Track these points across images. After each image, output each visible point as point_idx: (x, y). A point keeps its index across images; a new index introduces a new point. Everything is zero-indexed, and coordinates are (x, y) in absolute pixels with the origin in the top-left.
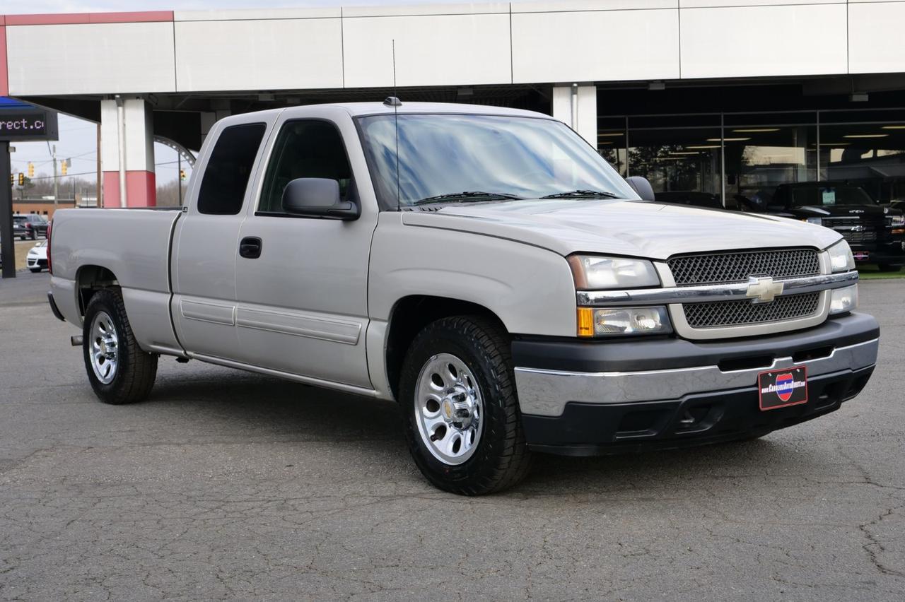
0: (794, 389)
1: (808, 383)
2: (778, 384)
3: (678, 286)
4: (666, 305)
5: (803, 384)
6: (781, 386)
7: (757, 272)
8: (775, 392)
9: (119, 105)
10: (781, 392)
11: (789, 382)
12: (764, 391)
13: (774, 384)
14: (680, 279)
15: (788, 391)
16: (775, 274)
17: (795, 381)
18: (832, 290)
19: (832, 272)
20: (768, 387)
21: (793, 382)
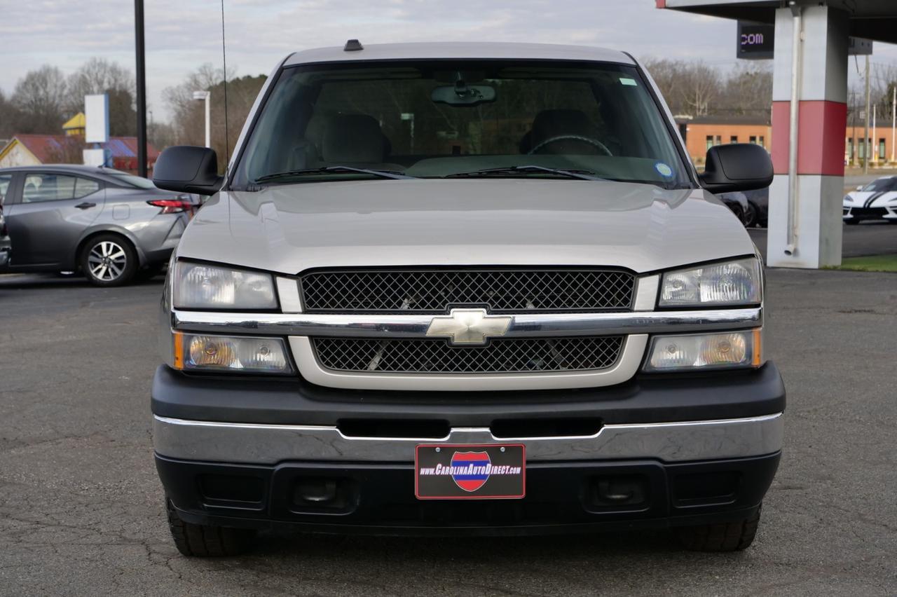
0: (492, 475)
1: (528, 471)
2: (454, 466)
3: (305, 312)
4: (286, 337)
5: (517, 470)
6: (461, 468)
7: (469, 300)
8: (448, 476)
9: (795, 15)
10: (461, 477)
11: (480, 464)
12: (426, 471)
13: (446, 464)
14: (312, 302)
15: (478, 477)
17: (494, 464)
18: (651, 335)
19: (658, 308)
20: (435, 467)
21: (489, 465)
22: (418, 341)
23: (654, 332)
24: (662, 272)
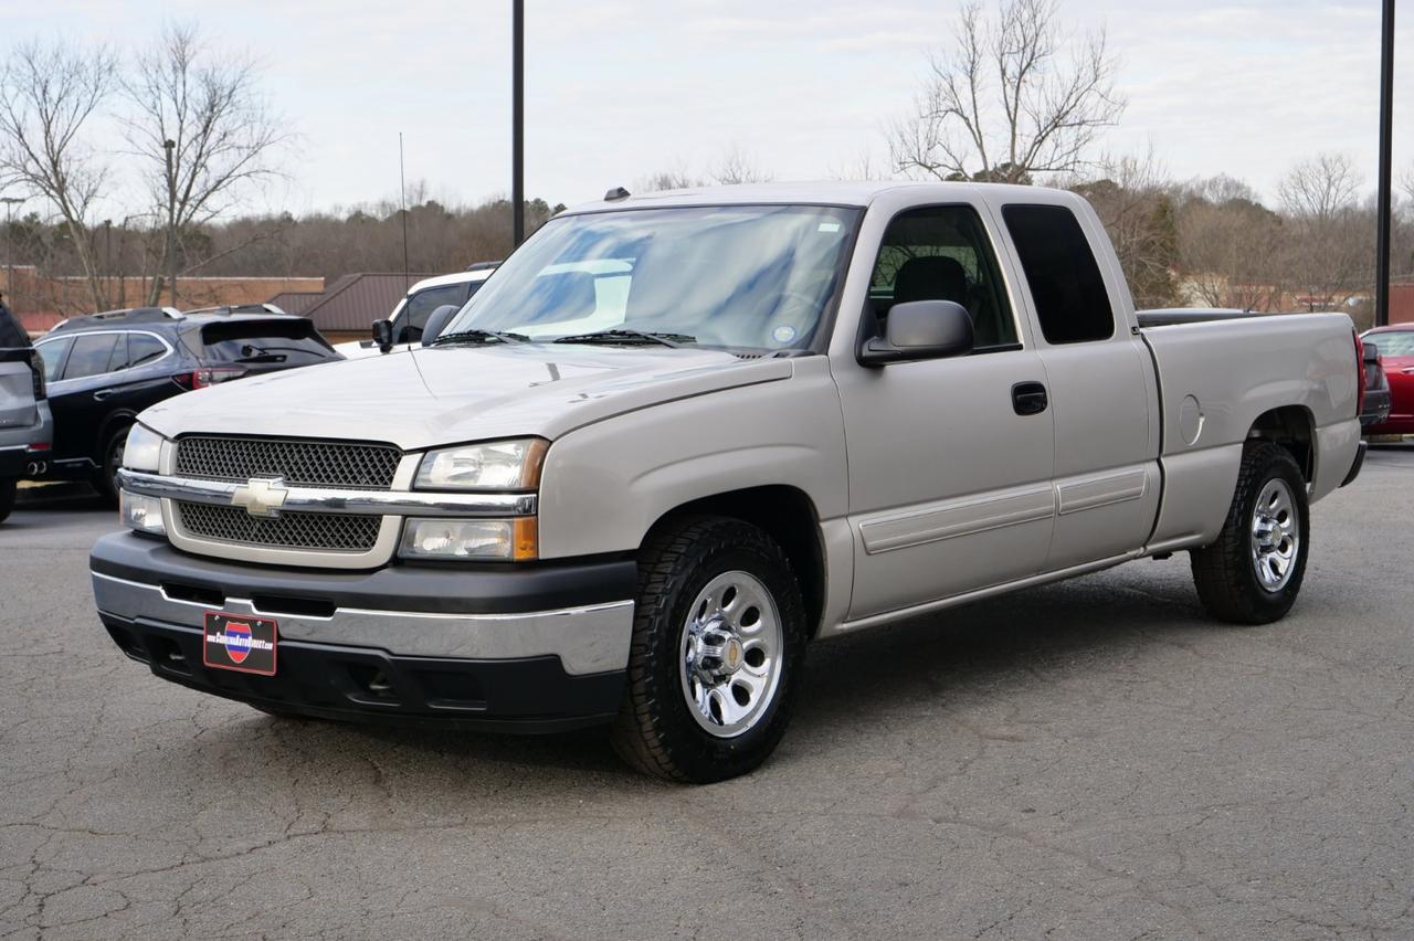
0: (253, 649)
1: (277, 647)
2: (228, 635)
3: (178, 475)
5: (269, 646)
6: (232, 638)
7: (265, 469)
8: (224, 645)
10: (232, 647)
11: (244, 636)
12: (210, 638)
13: (222, 633)
14: (184, 466)
15: (243, 649)
16: (293, 478)
17: (254, 638)
18: (405, 517)
19: (414, 489)
20: (215, 634)
21: (250, 638)
22: (223, 508)
23: (408, 514)
24: (425, 450)
